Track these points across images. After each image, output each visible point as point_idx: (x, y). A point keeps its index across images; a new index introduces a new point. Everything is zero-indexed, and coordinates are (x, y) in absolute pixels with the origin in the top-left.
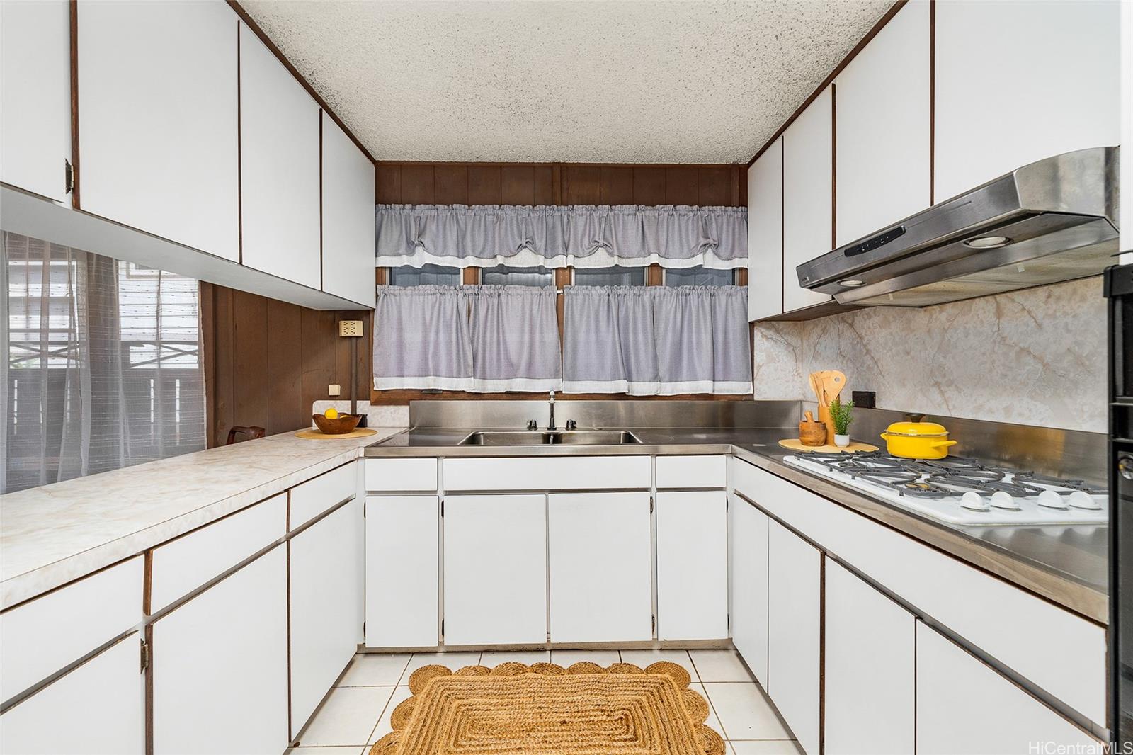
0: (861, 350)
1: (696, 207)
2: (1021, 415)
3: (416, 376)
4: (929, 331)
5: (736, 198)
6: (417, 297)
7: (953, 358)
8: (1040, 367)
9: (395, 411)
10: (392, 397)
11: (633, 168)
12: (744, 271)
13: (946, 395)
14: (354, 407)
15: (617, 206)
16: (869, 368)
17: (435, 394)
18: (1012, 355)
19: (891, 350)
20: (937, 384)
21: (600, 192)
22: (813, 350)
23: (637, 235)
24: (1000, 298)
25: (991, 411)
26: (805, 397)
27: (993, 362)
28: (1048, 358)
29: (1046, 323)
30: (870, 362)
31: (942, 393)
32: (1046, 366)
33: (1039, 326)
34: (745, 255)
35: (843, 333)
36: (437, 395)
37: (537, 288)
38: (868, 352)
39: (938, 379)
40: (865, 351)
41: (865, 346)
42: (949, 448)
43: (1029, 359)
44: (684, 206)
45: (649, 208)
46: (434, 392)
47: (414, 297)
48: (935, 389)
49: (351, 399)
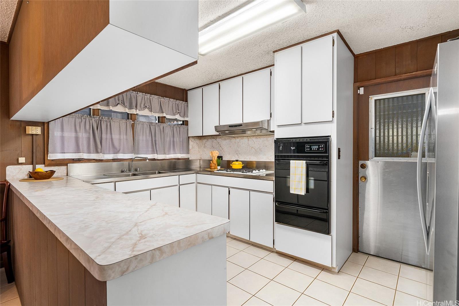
0: (219, 146)
1: (175, 100)
2: (252, 159)
3: (71, 153)
4: (235, 143)
5: (185, 99)
6: (72, 119)
7: (240, 148)
8: (255, 150)
9: (58, 169)
10: (58, 162)
11: (156, 83)
12: (187, 121)
13: (239, 156)
14: (34, 168)
15: (152, 95)
16: (221, 150)
17: (80, 161)
18: (250, 148)
19: (226, 146)
20: (237, 154)
21: (146, 89)
22: (204, 145)
23: (158, 105)
24: (249, 137)
25: (247, 159)
26: (201, 158)
27: (247, 149)
28: (256, 149)
29: (256, 143)
30: (221, 149)
31: (238, 156)
32: (256, 150)
33: (255, 143)
34: (187, 117)
35: (213, 141)
36: (81, 161)
37: (124, 120)
38: (221, 146)
39: (237, 153)
40: (220, 146)
41: (220, 145)
42: (243, 166)
43: (253, 149)
44: (172, 99)
45: (162, 98)
46: (80, 160)
47: (70, 119)
48: (236, 155)
49: (32, 164)
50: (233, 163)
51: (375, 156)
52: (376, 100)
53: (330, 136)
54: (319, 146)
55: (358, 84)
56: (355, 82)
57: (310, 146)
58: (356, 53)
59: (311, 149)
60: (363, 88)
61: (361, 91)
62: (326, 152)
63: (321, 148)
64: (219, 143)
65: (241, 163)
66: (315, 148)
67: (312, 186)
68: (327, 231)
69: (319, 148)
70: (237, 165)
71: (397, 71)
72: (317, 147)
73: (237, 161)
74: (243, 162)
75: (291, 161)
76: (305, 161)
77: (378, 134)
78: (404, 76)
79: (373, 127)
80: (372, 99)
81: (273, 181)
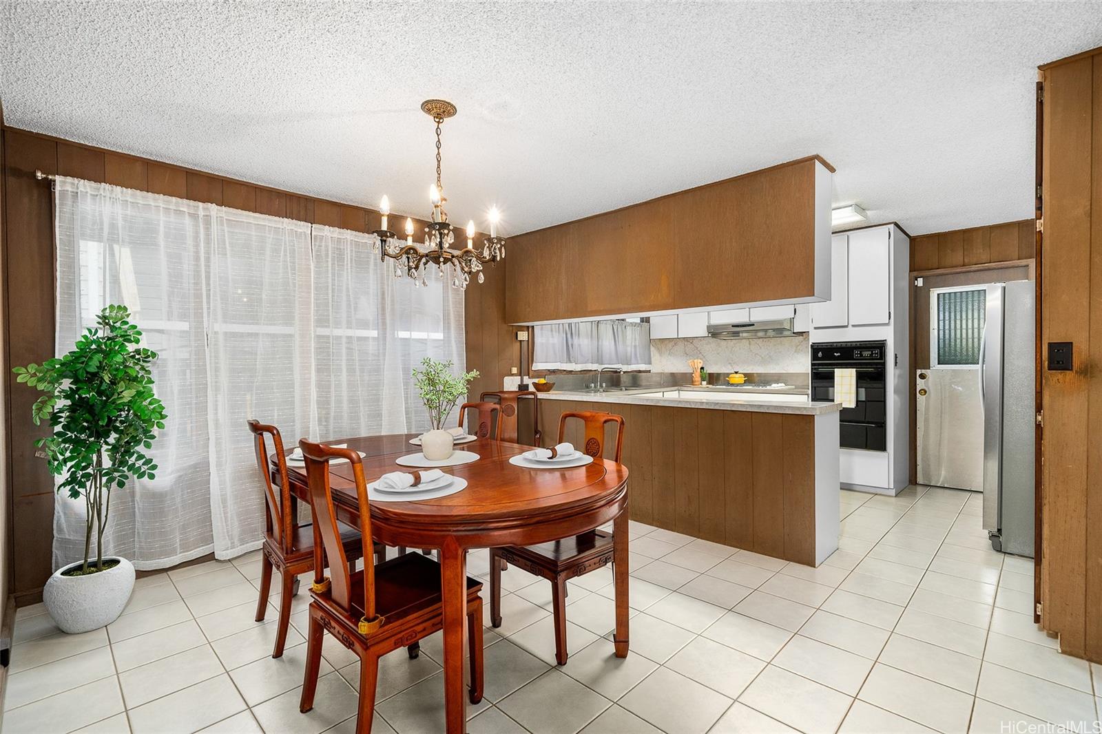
2: (756, 370)
12: (648, 318)
13: (736, 368)
25: (746, 370)
30: (702, 357)
40: (698, 353)
41: (699, 351)
42: (747, 379)
49: (520, 375)
50: (731, 376)
51: (939, 364)
52: (938, 295)
53: (886, 340)
54: (872, 352)
55: (915, 274)
56: (910, 271)
57: (861, 352)
58: (912, 235)
59: (861, 355)
60: (922, 279)
61: (920, 282)
62: (881, 358)
63: (876, 354)
64: (697, 348)
65: (742, 375)
66: (866, 353)
67: (863, 398)
68: (881, 447)
69: (872, 354)
70: (739, 379)
71: (966, 261)
72: (870, 353)
73: (736, 373)
74: (746, 375)
75: (836, 370)
76: (855, 369)
77: (941, 327)
78: (974, 267)
79: (936, 327)
80: (934, 293)
81: (808, 395)
